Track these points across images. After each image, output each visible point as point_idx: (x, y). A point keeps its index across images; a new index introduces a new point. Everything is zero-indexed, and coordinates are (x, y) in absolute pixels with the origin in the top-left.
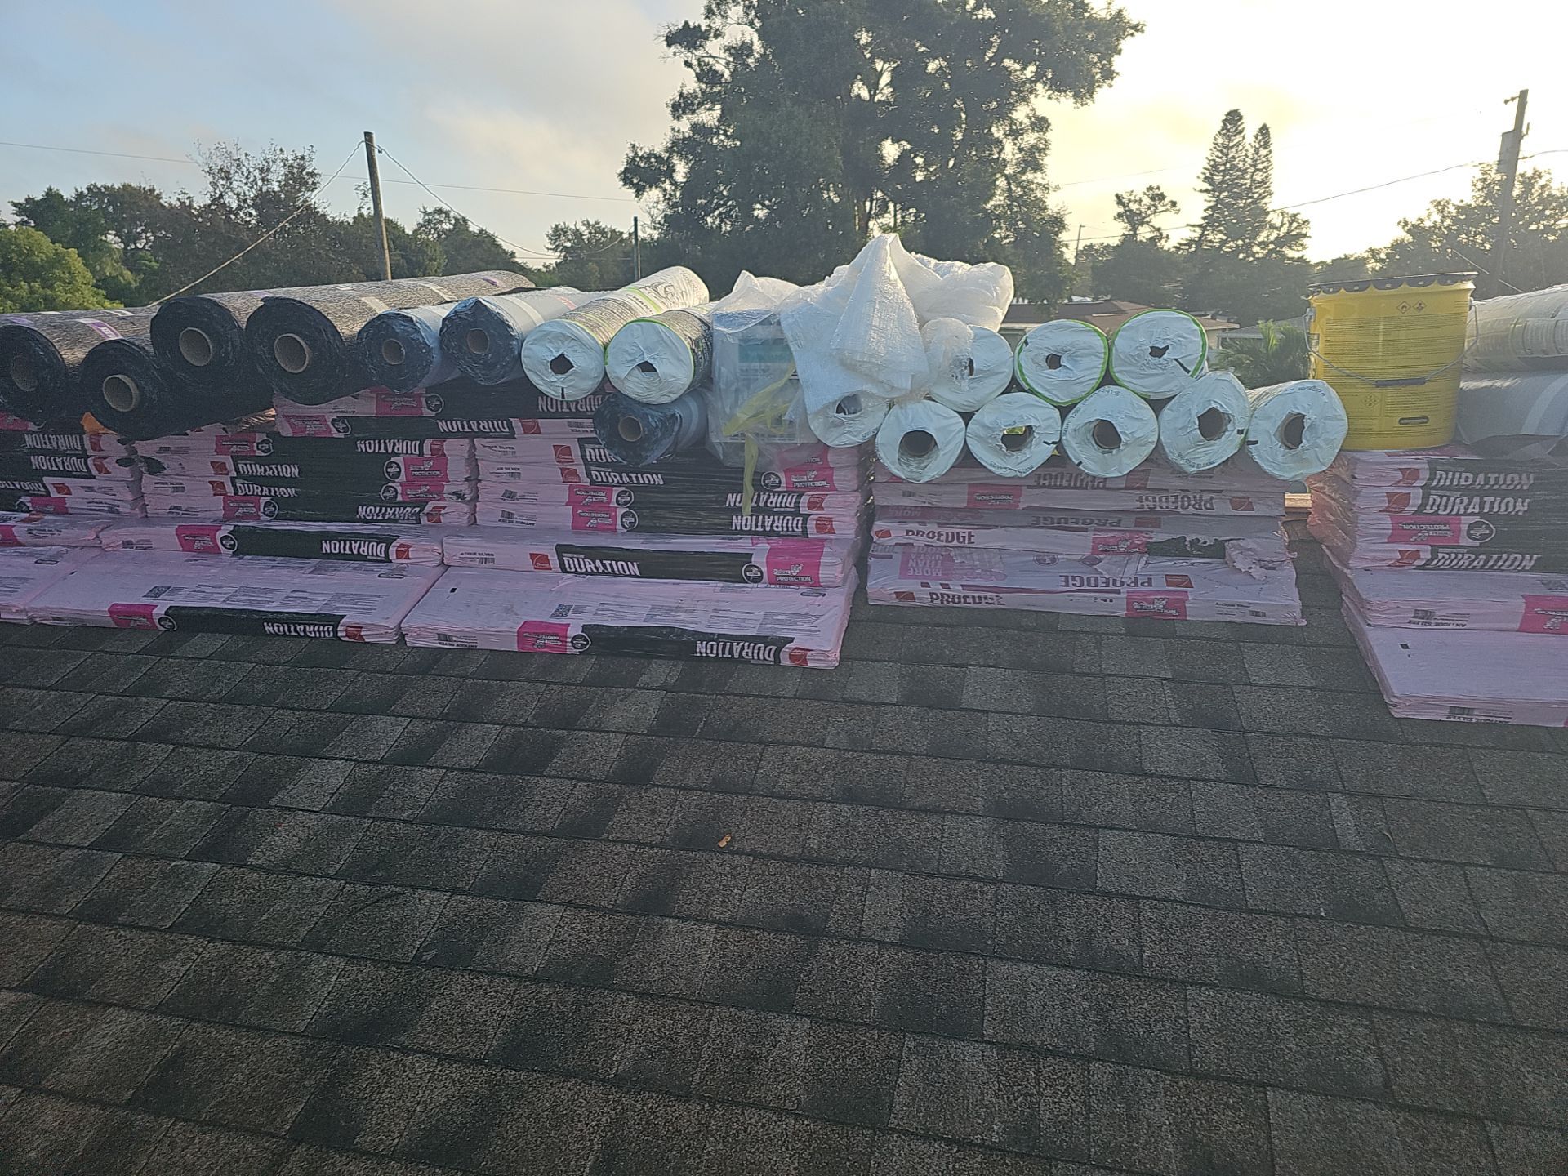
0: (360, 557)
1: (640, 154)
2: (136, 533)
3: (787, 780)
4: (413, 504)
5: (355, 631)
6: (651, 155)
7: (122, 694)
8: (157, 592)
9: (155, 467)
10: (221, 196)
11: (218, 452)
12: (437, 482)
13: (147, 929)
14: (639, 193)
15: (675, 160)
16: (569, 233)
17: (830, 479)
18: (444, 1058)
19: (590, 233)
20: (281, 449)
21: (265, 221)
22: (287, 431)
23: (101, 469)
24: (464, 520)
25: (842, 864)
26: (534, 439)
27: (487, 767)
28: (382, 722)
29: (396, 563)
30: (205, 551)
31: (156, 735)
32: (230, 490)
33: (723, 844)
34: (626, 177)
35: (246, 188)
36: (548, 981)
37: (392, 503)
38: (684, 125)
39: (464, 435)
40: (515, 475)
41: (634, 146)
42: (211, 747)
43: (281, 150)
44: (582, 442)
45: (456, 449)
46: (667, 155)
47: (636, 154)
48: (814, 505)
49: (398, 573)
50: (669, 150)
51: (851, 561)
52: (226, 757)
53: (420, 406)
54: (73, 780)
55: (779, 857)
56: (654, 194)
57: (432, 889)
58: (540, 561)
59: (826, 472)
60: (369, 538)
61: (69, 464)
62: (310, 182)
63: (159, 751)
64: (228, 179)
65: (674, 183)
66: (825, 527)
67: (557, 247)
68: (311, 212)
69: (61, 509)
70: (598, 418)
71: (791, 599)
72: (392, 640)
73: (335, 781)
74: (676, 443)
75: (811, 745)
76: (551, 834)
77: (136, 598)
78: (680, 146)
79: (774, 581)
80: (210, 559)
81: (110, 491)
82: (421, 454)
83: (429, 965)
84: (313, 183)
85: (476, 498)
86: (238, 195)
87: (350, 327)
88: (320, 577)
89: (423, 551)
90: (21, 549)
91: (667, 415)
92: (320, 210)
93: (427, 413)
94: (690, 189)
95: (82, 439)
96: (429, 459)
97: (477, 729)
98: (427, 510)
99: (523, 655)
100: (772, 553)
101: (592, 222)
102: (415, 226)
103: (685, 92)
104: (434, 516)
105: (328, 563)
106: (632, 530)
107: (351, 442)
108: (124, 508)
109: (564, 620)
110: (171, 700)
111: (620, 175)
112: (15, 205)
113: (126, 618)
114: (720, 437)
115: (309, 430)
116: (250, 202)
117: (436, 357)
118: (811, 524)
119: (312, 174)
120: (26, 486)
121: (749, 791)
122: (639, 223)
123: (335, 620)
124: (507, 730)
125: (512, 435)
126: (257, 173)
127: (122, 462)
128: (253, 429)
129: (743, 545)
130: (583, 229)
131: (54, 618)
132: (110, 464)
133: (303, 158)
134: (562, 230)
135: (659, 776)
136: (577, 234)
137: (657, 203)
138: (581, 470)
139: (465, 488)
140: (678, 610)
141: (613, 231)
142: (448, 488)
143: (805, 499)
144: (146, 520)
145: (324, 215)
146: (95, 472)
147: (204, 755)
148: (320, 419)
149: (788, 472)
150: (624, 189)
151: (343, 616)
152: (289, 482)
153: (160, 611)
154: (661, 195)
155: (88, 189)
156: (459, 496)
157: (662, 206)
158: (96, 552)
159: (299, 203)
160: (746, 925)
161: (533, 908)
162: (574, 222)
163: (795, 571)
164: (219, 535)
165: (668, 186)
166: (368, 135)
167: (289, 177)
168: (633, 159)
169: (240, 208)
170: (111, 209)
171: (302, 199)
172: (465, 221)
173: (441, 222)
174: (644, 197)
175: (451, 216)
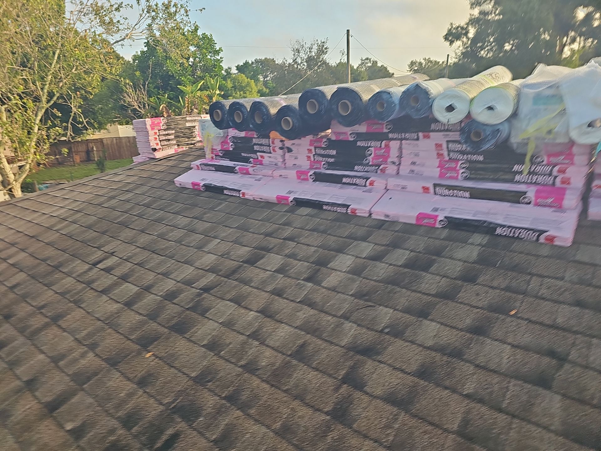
0: (355, 184)
1: (454, 27)
2: (283, 172)
3: (544, 292)
4: (376, 166)
5: (354, 211)
6: (459, 27)
7: (280, 224)
8: (290, 192)
9: (290, 150)
10: (296, 59)
11: (311, 145)
12: (385, 158)
13: (292, 301)
14: (451, 44)
15: (470, 28)
16: (417, 64)
17: (572, 159)
18: (395, 368)
19: (426, 63)
20: (331, 144)
21: (309, 67)
22: (334, 138)
23: (274, 150)
24: (395, 172)
25: (576, 333)
26: (427, 141)
27: (405, 266)
28: (364, 244)
29: (369, 187)
30: (304, 179)
31: (290, 239)
32: (312, 159)
33: (513, 313)
34: (446, 38)
35: (304, 55)
36: (435, 351)
37: (367, 165)
38: (476, 12)
39: (399, 139)
40: (417, 155)
41: (451, 24)
42: (308, 245)
43: (317, 40)
44: (448, 142)
45: (394, 145)
46: (466, 26)
47: (452, 27)
48: (562, 171)
49: (370, 191)
50: (468, 24)
51: (580, 199)
52: (313, 249)
53: (383, 128)
54: (268, 250)
55: (541, 324)
56: (458, 43)
57: (386, 307)
58: (426, 189)
59: (570, 156)
60: (359, 177)
61: (265, 149)
62: (325, 51)
63: (292, 244)
64: (299, 52)
65: (468, 39)
66: (566, 181)
67: (411, 70)
68: (325, 63)
69: (261, 164)
70: (462, 131)
71: (547, 213)
72: (367, 215)
73: (349, 263)
74: (497, 141)
75: (557, 278)
76: (433, 296)
77: (284, 194)
78: (473, 21)
79: (537, 204)
80: (306, 182)
81: (276, 158)
82: (381, 147)
83: (387, 333)
84: (326, 52)
85: (400, 164)
86: (301, 58)
87: (366, 97)
88: (342, 191)
89: (379, 183)
90: (250, 176)
91: (496, 130)
92: (327, 61)
93: (385, 131)
94: (475, 41)
95: (269, 141)
96: (384, 149)
97: (400, 251)
98: (381, 168)
99: (418, 226)
100: (537, 192)
101: (427, 58)
102: (358, 66)
104: (383, 171)
105: (345, 186)
106: (466, 179)
107: (355, 142)
108: (280, 164)
109: (436, 213)
110: (295, 228)
111: (444, 37)
113: (281, 200)
114: (515, 140)
115: (341, 137)
116: (305, 60)
117: (397, 108)
118: (558, 180)
119: (326, 48)
120: (252, 155)
121: (525, 293)
122: (449, 57)
123: (348, 206)
124: (412, 253)
125: (418, 139)
126: (308, 50)
127: (281, 148)
128: (322, 137)
129: (522, 188)
130: (423, 61)
131: (261, 199)
132: (277, 149)
133: (324, 42)
134: (414, 62)
135: (480, 280)
136: (420, 64)
137: (459, 47)
138: (446, 153)
139: (396, 160)
140: (488, 213)
141: (436, 61)
142: (389, 160)
143: (556, 169)
144: (285, 168)
145: (328, 63)
146: (272, 152)
147: (305, 247)
148: (345, 133)
149: (549, 156)
150: (445, 42)
151: (350, 205)
152: (332, 156)
153: (291, 199)
154: (461, 43)
155: (255, 60)
156: (394, 163)
157: (461, 48)
158: (271, 178)
159: (321, 60)
160: (526, 348)
161: (426, 322)
162: (420, 59)
163: (550, 200)
164: (309, 174)
165: (465, 39)
166: (348, 31)
167: (318, 50)
168: (450, 29)
169: (301, 63)
170: (261, 66)
171: (322, 58)
172: (376, 62)
173: (367, 63)
174: (453, 45)
175: (371, 60)
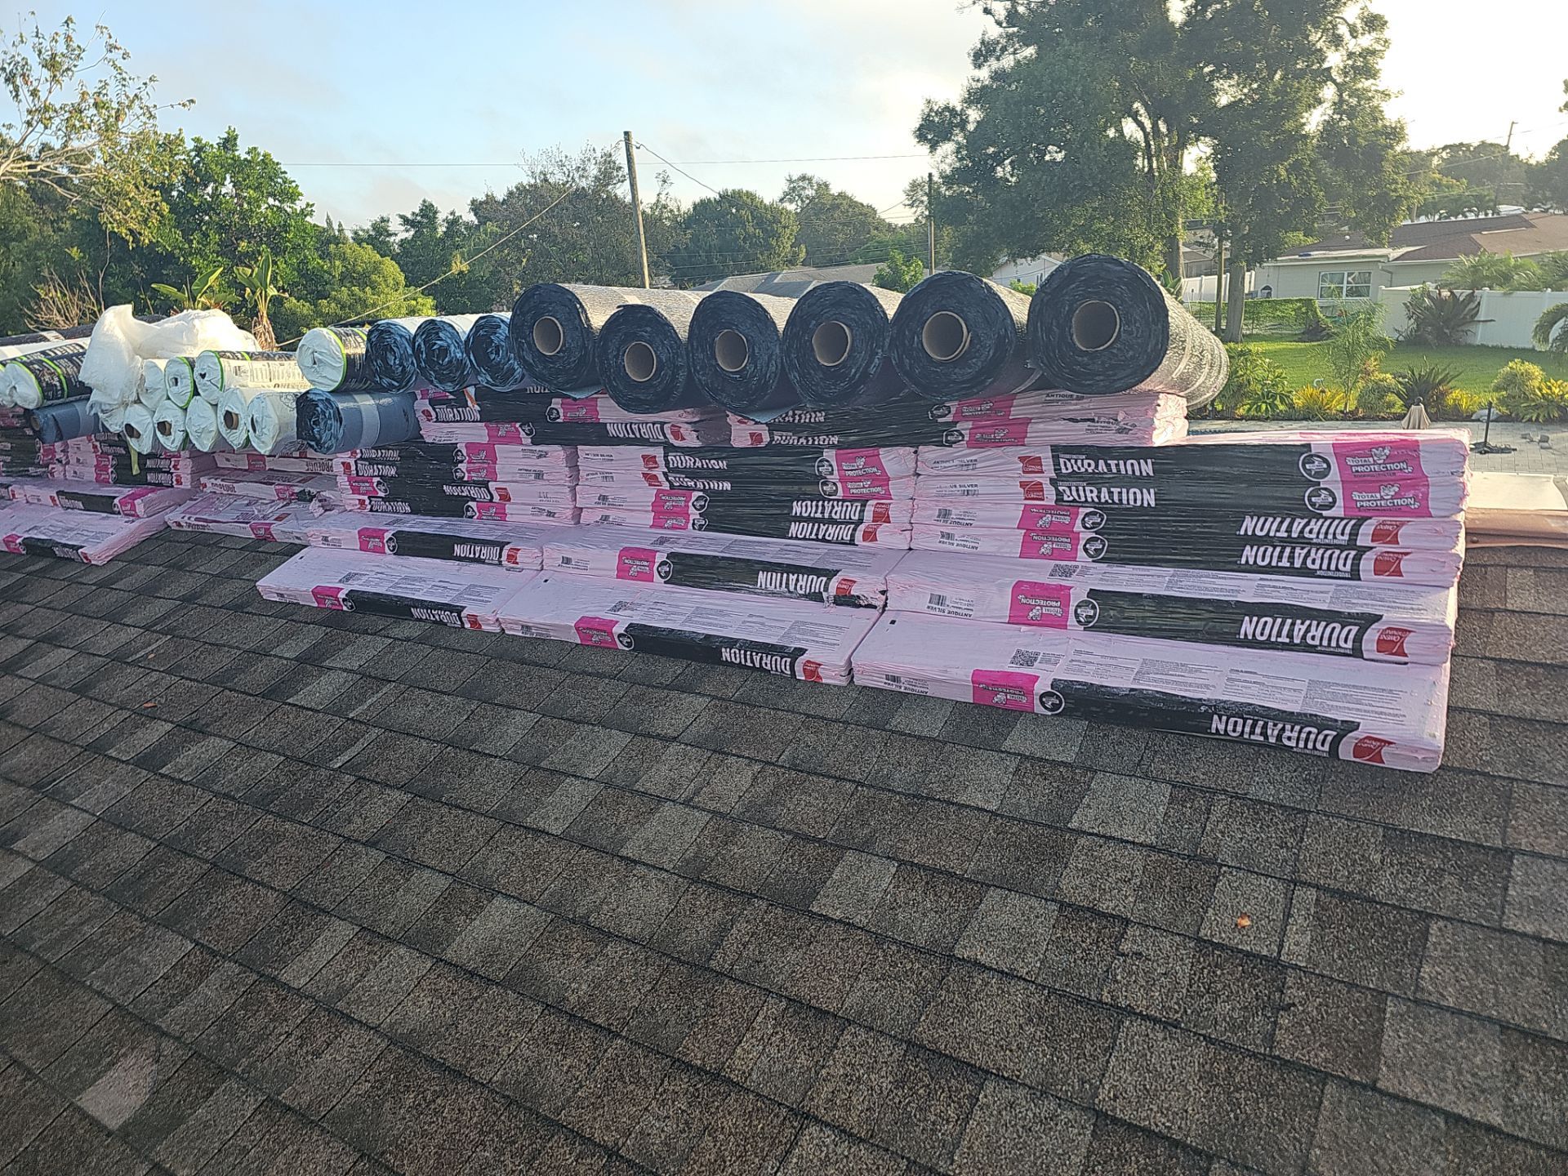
1: (935, 108)
6: (947, 108)
14: (933, 148)
15: (970, 110)
34: (921, 134)
38: (984, 74)
41: (929, 102)
46: (962, 106)
47: (931, 110)
50: (965, 101)
56: (947, 148)
65: (968, 135)
78: (976, 96)
102: (777, 197)
103: (987, 39)
111: (915, 132)
112: (402, 217)
137: (946, 157)
150: (918, 145)
154: (953, 148)
157: (952, 159)
165: (959, 138)
168: (929, 115)
172: (827, 186)
173: (804, 188)
174: (938, 151)
175: (814, 181)
